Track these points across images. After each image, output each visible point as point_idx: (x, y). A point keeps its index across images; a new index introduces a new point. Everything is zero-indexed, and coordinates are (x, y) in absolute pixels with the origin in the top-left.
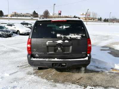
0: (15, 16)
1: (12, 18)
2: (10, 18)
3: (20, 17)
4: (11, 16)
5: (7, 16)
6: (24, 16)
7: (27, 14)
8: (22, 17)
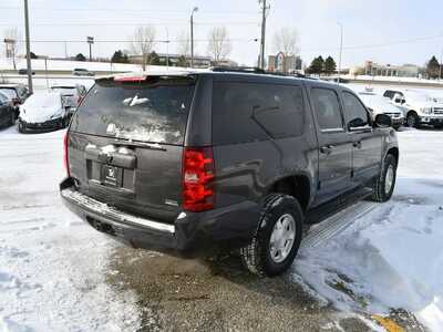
0: (369, 73)
1: (359, 77)
2: (353, 77)
3: (384, 75)
4: (356, 74)
5: (346, 72)
6: (395, 72)
7: (409, 65)
8: (389, 75)
